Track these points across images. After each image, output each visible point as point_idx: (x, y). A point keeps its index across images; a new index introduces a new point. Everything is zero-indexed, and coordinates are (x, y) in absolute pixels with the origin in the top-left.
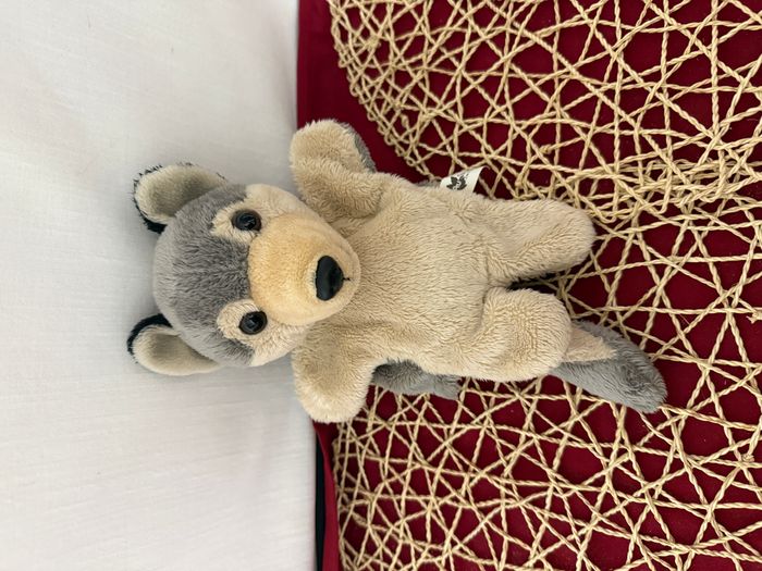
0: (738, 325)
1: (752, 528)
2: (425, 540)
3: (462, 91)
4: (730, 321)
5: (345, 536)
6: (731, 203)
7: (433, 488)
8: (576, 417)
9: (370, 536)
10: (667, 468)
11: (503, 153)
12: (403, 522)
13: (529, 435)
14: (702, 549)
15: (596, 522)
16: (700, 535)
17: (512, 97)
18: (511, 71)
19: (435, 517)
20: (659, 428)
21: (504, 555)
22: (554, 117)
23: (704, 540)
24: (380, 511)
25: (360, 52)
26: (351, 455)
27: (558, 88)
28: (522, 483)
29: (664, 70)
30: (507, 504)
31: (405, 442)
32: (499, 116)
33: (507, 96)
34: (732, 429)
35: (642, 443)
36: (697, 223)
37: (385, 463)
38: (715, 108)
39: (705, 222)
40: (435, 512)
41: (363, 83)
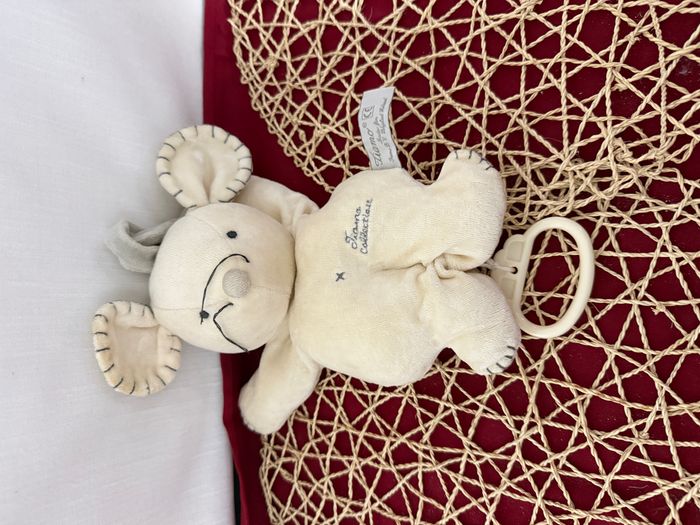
0: (642, 315)
1: (643, 498)
2: (348, 497)
4: (635, 311)
5: (273, 490)
6: (643, 204)
7: (356, 449)
8: (491, 391)
9: (296, 492)
10: (572, 441)
12: (327, 479)
13: (448, 405)
14: (599, 515)
15: (505, 487)
16: (598, 502)
19: (357, 477)
20: (567, 404)
21: (419, 514)
23: (601, 506)
24: (306, 468)
28: (439, 449)
30: (424, 467)
31: (332, 406)
34: (632, 409)
35: (550, 417)
36: (612, 220)
37: (312, 424)
38: (566, 134)
39: (618, 220)
40: (357, 471)
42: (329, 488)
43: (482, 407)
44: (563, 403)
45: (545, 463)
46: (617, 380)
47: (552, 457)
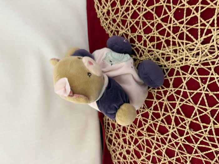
1: (207, 152)
3: (130, 25)
4: (203, 95)
5: (108, 141)
7: (128, 131)
8: (162, 118)
9: (114, 142)
10: (185, 134)
11: (141, 44)
12: (121, 139)
13: (150, 121)
14: (194, 156)
15: (167, 145)
16: (193, 152)
17: (143, 27)
18: (143, 19)
19: (129, 139)
22: (154, 34)
23: (195, 153)
24: (116, 136)
25: (103, 13)
26: (108, 121)
27: (155, 25)
28: (149, 133)
29: (185, 21)
30: (145, 138)
32: (140, 33)
33: (142, 27)
34: (203, 125)
35: (179, 126)
36: (195, 65)
37: (116, 124)
38: (199, 33)
39: (197, 65)
40: (128, 137)
41: (104, 22)
42: (122, 141)
43: (160, 122)
44: (182, 122)
45: (178, 139)
46: (198, 116)
47: (180, 138)
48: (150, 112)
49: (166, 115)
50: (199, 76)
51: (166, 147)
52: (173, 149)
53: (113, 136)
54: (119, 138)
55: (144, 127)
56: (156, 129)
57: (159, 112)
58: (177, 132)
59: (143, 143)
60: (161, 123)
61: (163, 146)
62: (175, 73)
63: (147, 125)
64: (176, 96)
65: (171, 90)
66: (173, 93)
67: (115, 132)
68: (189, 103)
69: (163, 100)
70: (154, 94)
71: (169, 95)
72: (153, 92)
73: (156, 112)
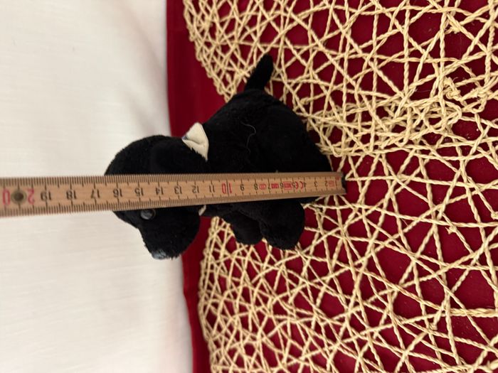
0: (439, 232)
4: (434, 230)
6: (448, 140)
8: (331, 275)
10: (382, 321)
13: (304, 281)
15: (339, 345)
16: (397, 368)
20: (380, 294)
28: (299, 310)
30: (290, 320)
34: (426, 306)
35: (369, 301)
36: (422, 152)
43: (325, 286)
44: (378, 291)
45: (363, 333)
46: (416, 282)
47: (369, 330)
48: (307, 259)
49: (342, 271)
50: (428, 182)
51: (335, 347)
52: (350, 355)
53: (220, 309)
54: (232, 313)
55: (288, 293)
56: (315, 302)
57: (327, 260)
58: (364, 315)
59: (284, 333)
60: (328, 289)
61: (329, 345)
62: (373, 167)
63: (297, 290)
64: (369, 224)
65: (360, 210)
66: (363, 216)
67: (225, 298)
68: (398, 247)
69: (338, 232)
70: (320, 216)
71: (353, 222)
72: (319, 210)
73: (320, 260)
